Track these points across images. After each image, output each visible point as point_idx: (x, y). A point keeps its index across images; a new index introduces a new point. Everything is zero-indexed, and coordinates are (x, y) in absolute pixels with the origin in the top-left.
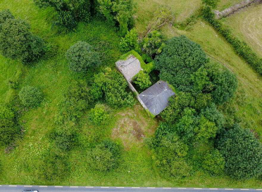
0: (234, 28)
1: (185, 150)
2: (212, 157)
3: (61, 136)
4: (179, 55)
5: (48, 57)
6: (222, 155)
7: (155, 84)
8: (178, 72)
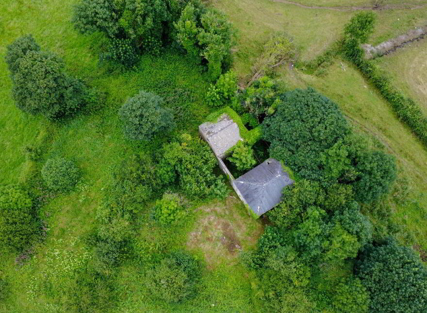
0: (396, 75)
1: (305, 275)
2: (349, 291)
3: (106, 241)
4: (303, 121)
5: (91, 111)
6: (366, 289)
7: (262, 164)
8: (300, 146)
